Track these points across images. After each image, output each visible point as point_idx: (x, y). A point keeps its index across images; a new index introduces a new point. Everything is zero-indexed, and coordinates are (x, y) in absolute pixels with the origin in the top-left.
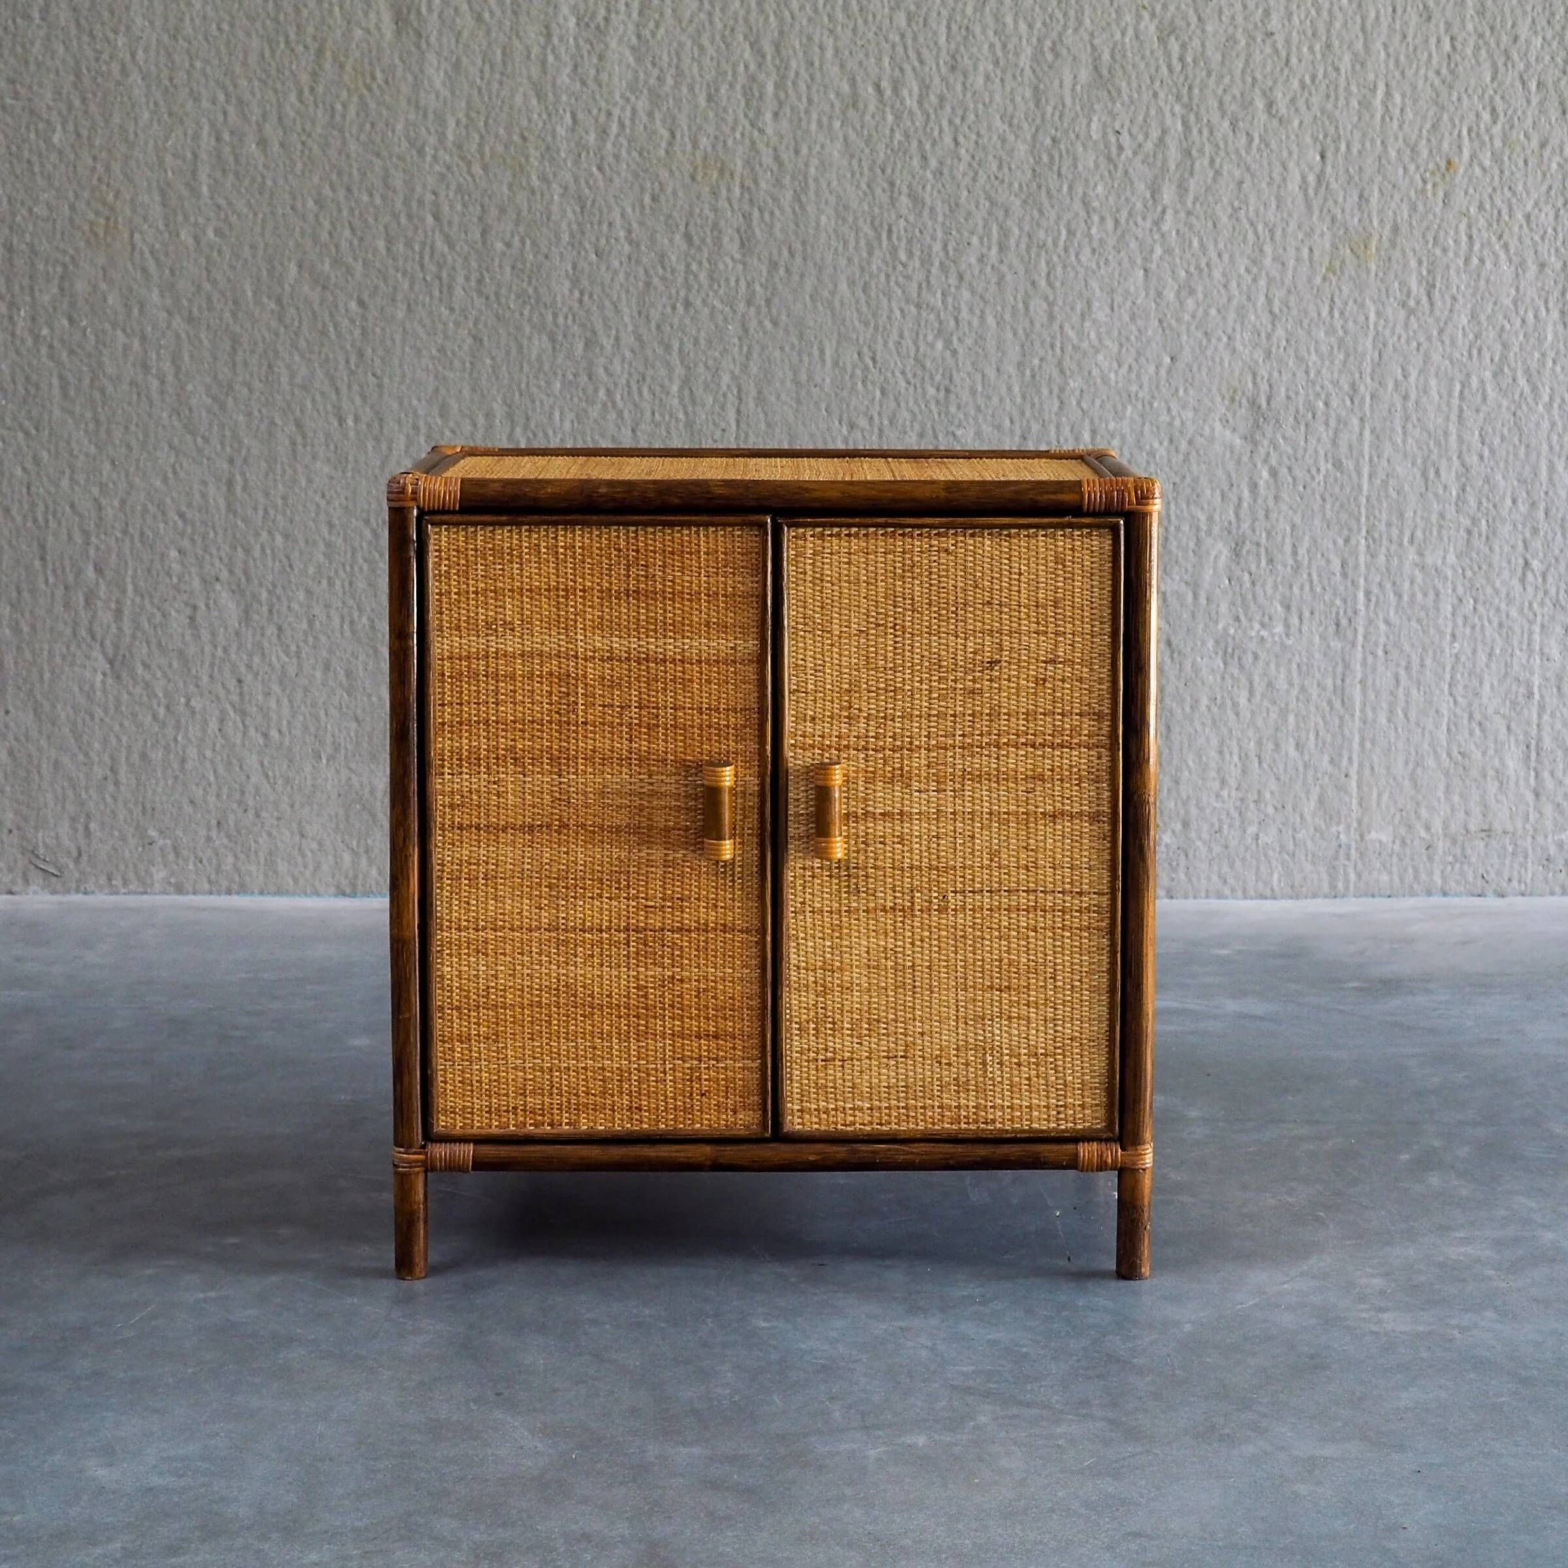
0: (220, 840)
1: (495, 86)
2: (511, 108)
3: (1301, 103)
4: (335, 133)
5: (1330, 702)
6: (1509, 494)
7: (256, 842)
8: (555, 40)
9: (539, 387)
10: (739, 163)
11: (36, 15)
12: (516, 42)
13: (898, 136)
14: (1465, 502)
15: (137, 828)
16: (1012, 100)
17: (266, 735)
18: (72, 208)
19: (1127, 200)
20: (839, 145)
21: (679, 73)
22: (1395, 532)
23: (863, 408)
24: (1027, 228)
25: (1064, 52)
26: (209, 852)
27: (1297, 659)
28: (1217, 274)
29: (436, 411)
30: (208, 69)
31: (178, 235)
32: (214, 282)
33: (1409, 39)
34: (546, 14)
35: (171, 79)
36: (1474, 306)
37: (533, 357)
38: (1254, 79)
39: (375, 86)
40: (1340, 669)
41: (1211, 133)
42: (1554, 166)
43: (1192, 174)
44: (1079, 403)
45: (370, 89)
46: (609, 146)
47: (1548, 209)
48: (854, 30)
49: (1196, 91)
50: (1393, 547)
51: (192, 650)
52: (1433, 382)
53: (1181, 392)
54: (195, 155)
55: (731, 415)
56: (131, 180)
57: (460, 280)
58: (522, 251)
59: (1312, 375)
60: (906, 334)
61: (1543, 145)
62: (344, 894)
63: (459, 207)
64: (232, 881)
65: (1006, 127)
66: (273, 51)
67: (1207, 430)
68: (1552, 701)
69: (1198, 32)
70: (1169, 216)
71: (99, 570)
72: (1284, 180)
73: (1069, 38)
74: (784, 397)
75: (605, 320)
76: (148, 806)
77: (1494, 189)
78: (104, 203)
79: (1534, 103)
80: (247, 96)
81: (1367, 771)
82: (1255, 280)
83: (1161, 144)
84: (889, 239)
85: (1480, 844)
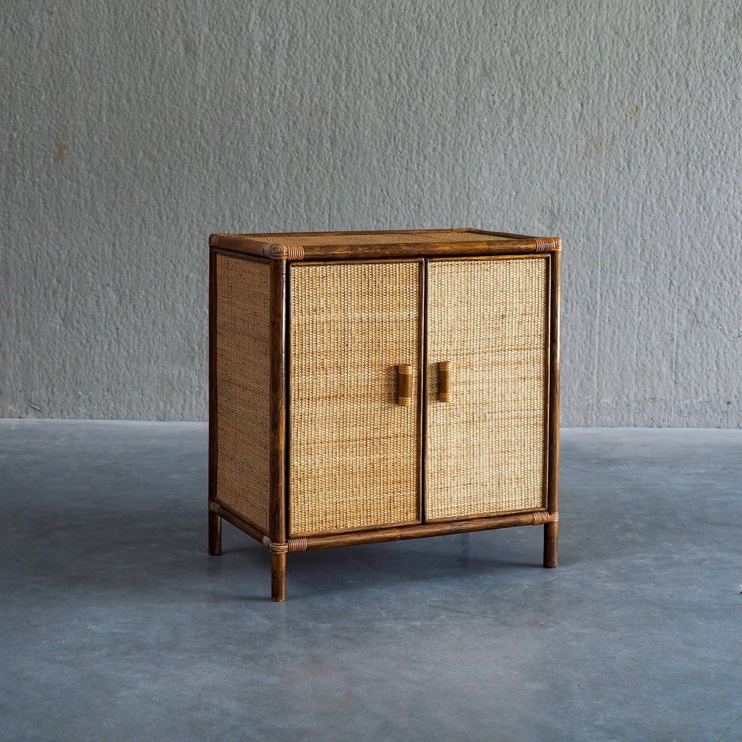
0: (108, 396)
1: (227, 76)
2: (233, 85)
3: (573, 82)
4: (159, 96)
5: (585, 342)
6: (663, 252)
7: (123, 397)
8: (253, 56)
9: (245, 204)
10: (330, 108)
11: (35, 46)
12: (235, 57)
14: (644, 255)
15: (73, 391)
16: (448, 82)
17: (128, 352)
18: (49, 127)
19: (497, 124)
20: (373, 101)
21: (305, 70)
22: (613, 269)
23: (383, 214)
24: (454, 136)
25: (470, 61)
26: (104, 402)
27: (570, 323)
28: (536, 156)
29: (201, 214)
30: (107, 70)
31: (93, 139)
32: (108, 159)
33: (620, 55)
34: (249, 45)
35: (91, 74)
36: (648, 170)
37: (242, 191)
38: (552, 72)
39: (176, 76)
40: (589, 328)
42: (683, 110)
43: (525, 113)
44: (476, 212)
45: (174, 77)
46: (275, 101)
47: (680, 128)
48: (380, 52)
49: (527, 77)
50: (613, 275)
51: (97, 315)
52: (630, 203)
53: (520, 207)
54: (101, 105)
55: (327, 216)
56: (73, 115)
57: (212, 158)
58: (238, 146)
59: (577, 200)
60: (402, 182)
61: (678, 101)
62: (161, 420)
63: (211, 127)
64: (113, 414)
65: (445, 93)
66: (133, 61)
67: (531, 224)
68: (682, 342)
69: (528, 52)
70: (515, 131)
71: (59, 281)
72: (565, 116)
73: (472, 55)
74: (349, 209)
75: (273, 175)
76: (78, 381)
77: (657, 120)
78: (62, 125)
79: (675, 82)
80: (122, 80)
81: (601, 372)
82: (552, 159)
83: (512, 100)
84: (395, 141)
85: (651, 405)
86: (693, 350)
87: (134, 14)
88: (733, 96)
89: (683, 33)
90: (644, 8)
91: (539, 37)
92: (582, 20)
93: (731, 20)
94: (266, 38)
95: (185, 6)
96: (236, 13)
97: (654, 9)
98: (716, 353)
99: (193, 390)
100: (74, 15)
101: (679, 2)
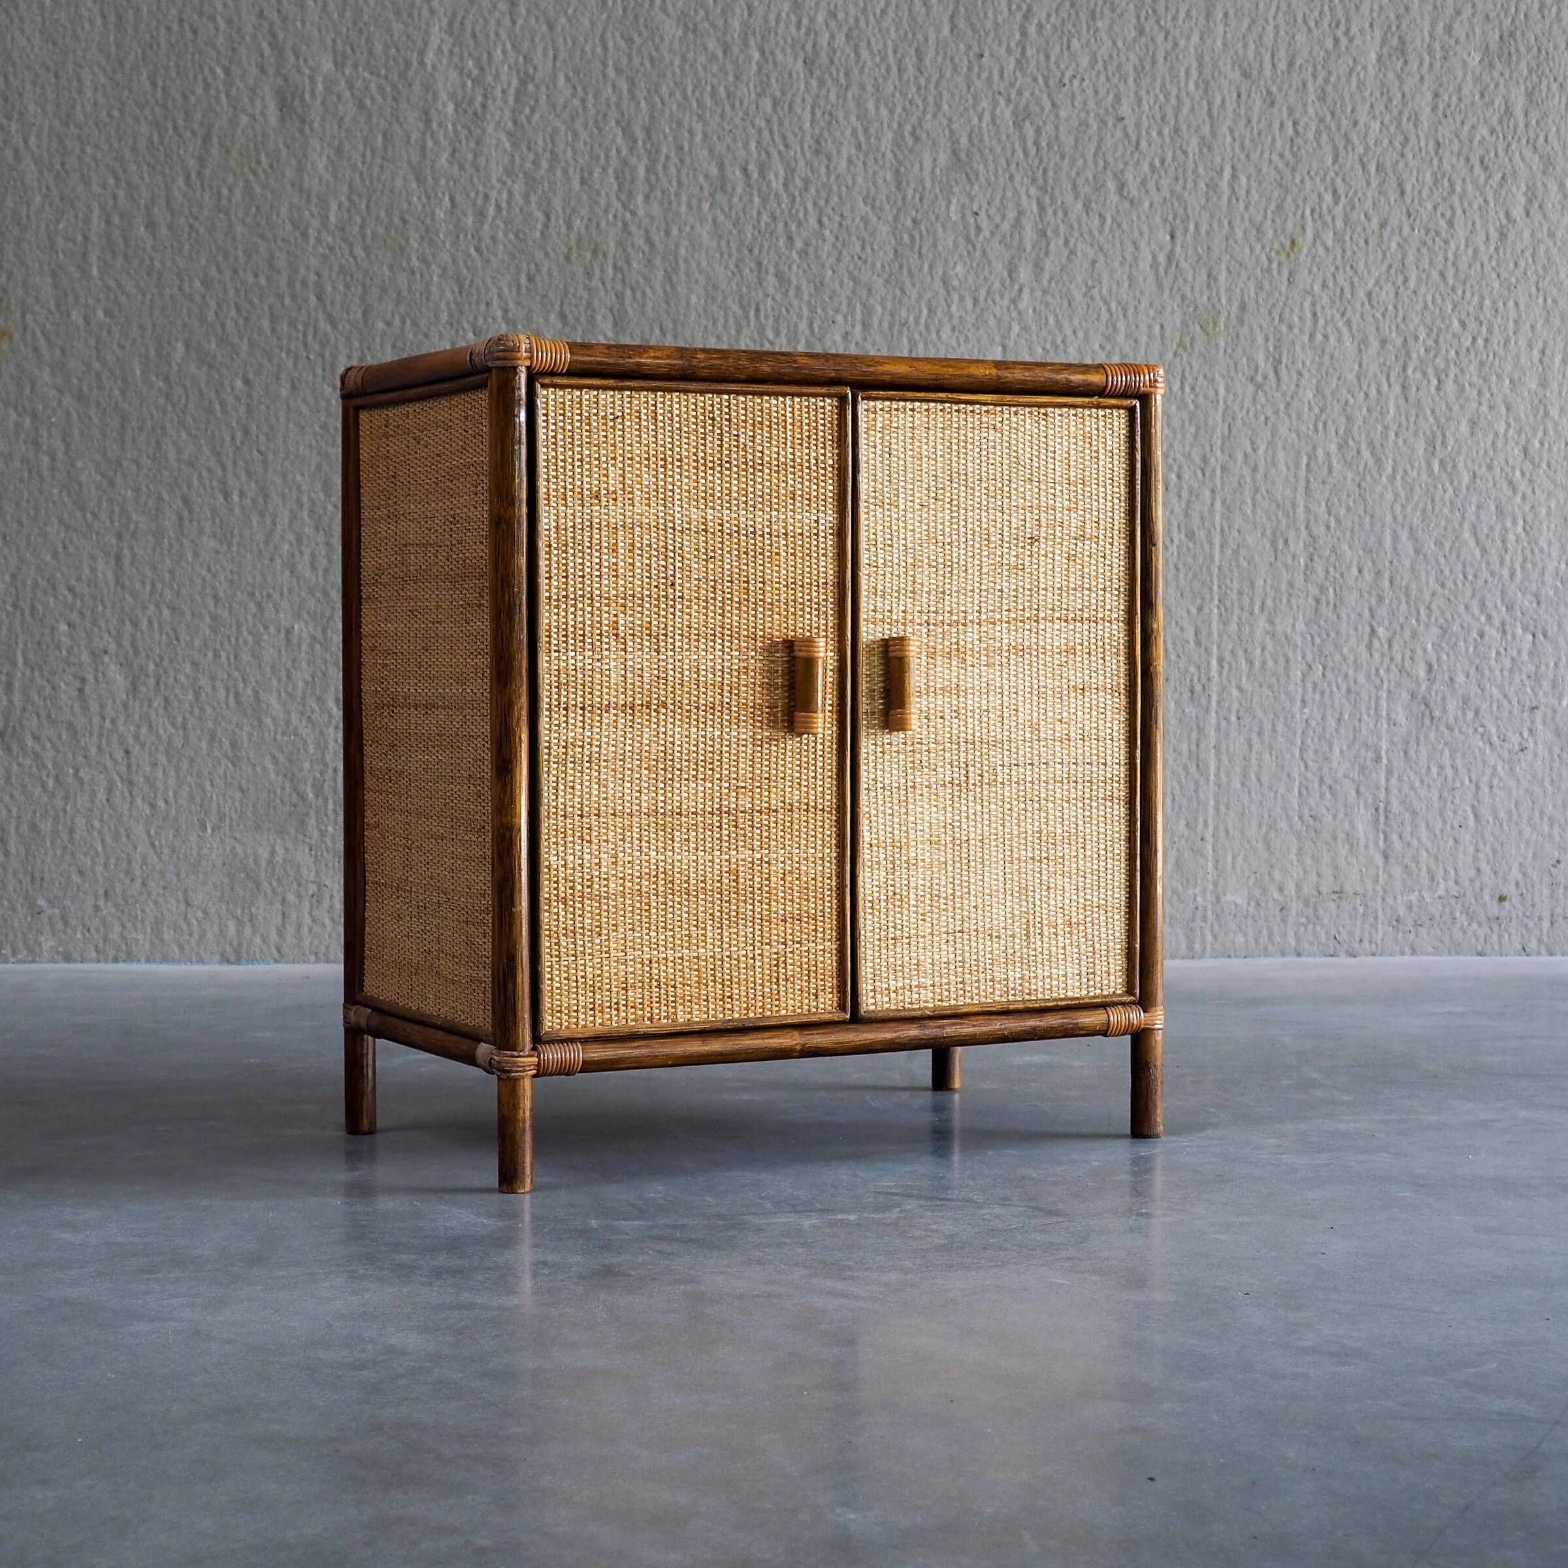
0: (107, 909)
1: (376, 170)
3: (1151, 185)
4: (222, 216)
5: (1185, 768)
7: (143, 911)
8: (435, 126)
10: (612, 244)
12: (396, 127)
13: (765, 218)
14: (1313, 571)
15: (26, 898)
16: (874, 184)
17: (152, 806)
19: (986, 278)
20: (708, 227)
21: (554, 159)
22: (1246, 601)
24: (889, 306)
25: (924, 136)
26: (97, 922)
29: (318, 487)
30: (99, 156)
31: (69, 315)
32: (103, 361)
33: (1254, 123)
34: (426, 101)
35: (63, 164)
36: (1319, 381)
38: (1106, 162)
39: (260, 171)
40: (1194, 735)
41: (1066, 214)
42: (1394, 245)
43: (1047, 254)
45: (255, 173)
46: (486, 227)
47: (1388, 287)
48: (722, 117)
49: (1051, 174)
50: (1245, 616)
51: (81, 721)
52: (1281, 455)
54: (86, 238)
58: (402, 330)
62: (229, 962)
63: (341, 288)
64: (119, 950)
65: (868, 209)
66: (161, 136)
68: (1399, 764)
69: (1052, 117)
72: (1136, 259)
73: (927, 126)
76: (37, 875)
77: (1337, 268)
79: (1374, 185)
81: (1222, 835)
83: (1017, 224)
84: (757, 316)
85: (1332, 906)
86: (1422, 782)
87: (163, 30)
88: (1502, 215)
89: (1391, 76)
90: (1305, 22)
91: (1076, 83)
92: (1169, 45)
93: (1493, 47)
94: (464, 85)
95: (279, 11)
96: (397, 27)
97: (1326, 22)
98: (1473, 787)
99: (303, 892)
100: (22, 31)
101: (1381, 8)
